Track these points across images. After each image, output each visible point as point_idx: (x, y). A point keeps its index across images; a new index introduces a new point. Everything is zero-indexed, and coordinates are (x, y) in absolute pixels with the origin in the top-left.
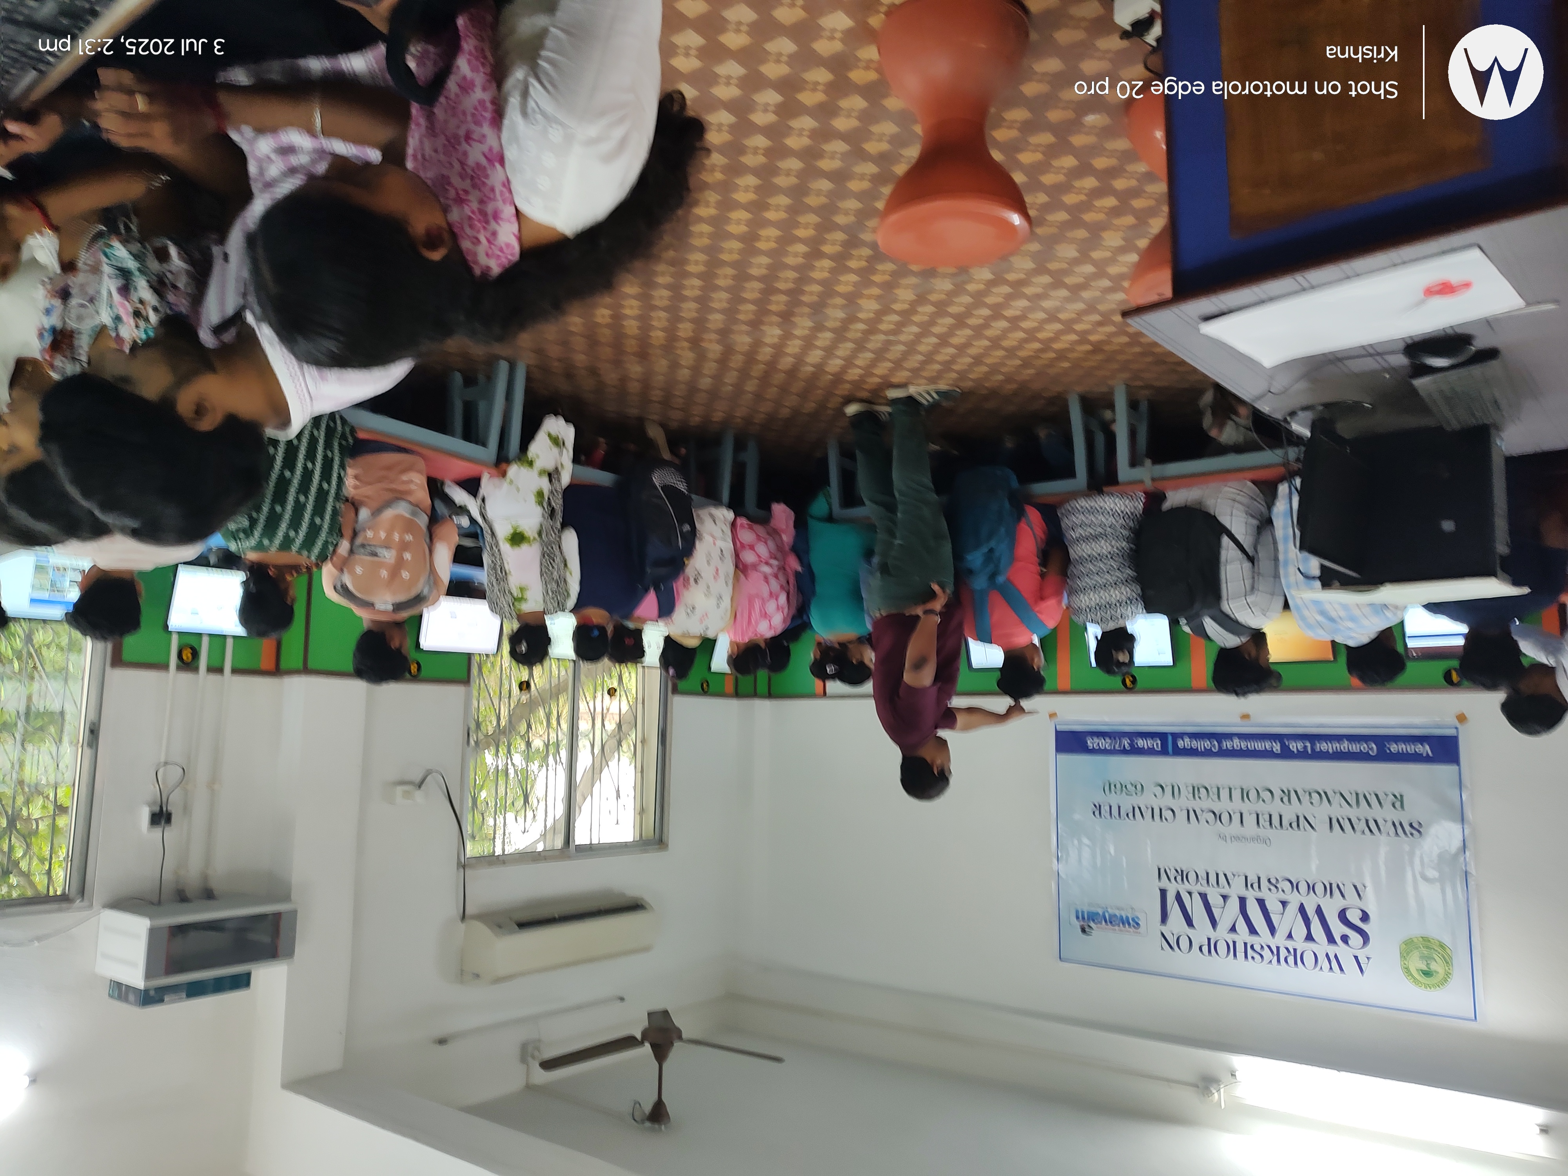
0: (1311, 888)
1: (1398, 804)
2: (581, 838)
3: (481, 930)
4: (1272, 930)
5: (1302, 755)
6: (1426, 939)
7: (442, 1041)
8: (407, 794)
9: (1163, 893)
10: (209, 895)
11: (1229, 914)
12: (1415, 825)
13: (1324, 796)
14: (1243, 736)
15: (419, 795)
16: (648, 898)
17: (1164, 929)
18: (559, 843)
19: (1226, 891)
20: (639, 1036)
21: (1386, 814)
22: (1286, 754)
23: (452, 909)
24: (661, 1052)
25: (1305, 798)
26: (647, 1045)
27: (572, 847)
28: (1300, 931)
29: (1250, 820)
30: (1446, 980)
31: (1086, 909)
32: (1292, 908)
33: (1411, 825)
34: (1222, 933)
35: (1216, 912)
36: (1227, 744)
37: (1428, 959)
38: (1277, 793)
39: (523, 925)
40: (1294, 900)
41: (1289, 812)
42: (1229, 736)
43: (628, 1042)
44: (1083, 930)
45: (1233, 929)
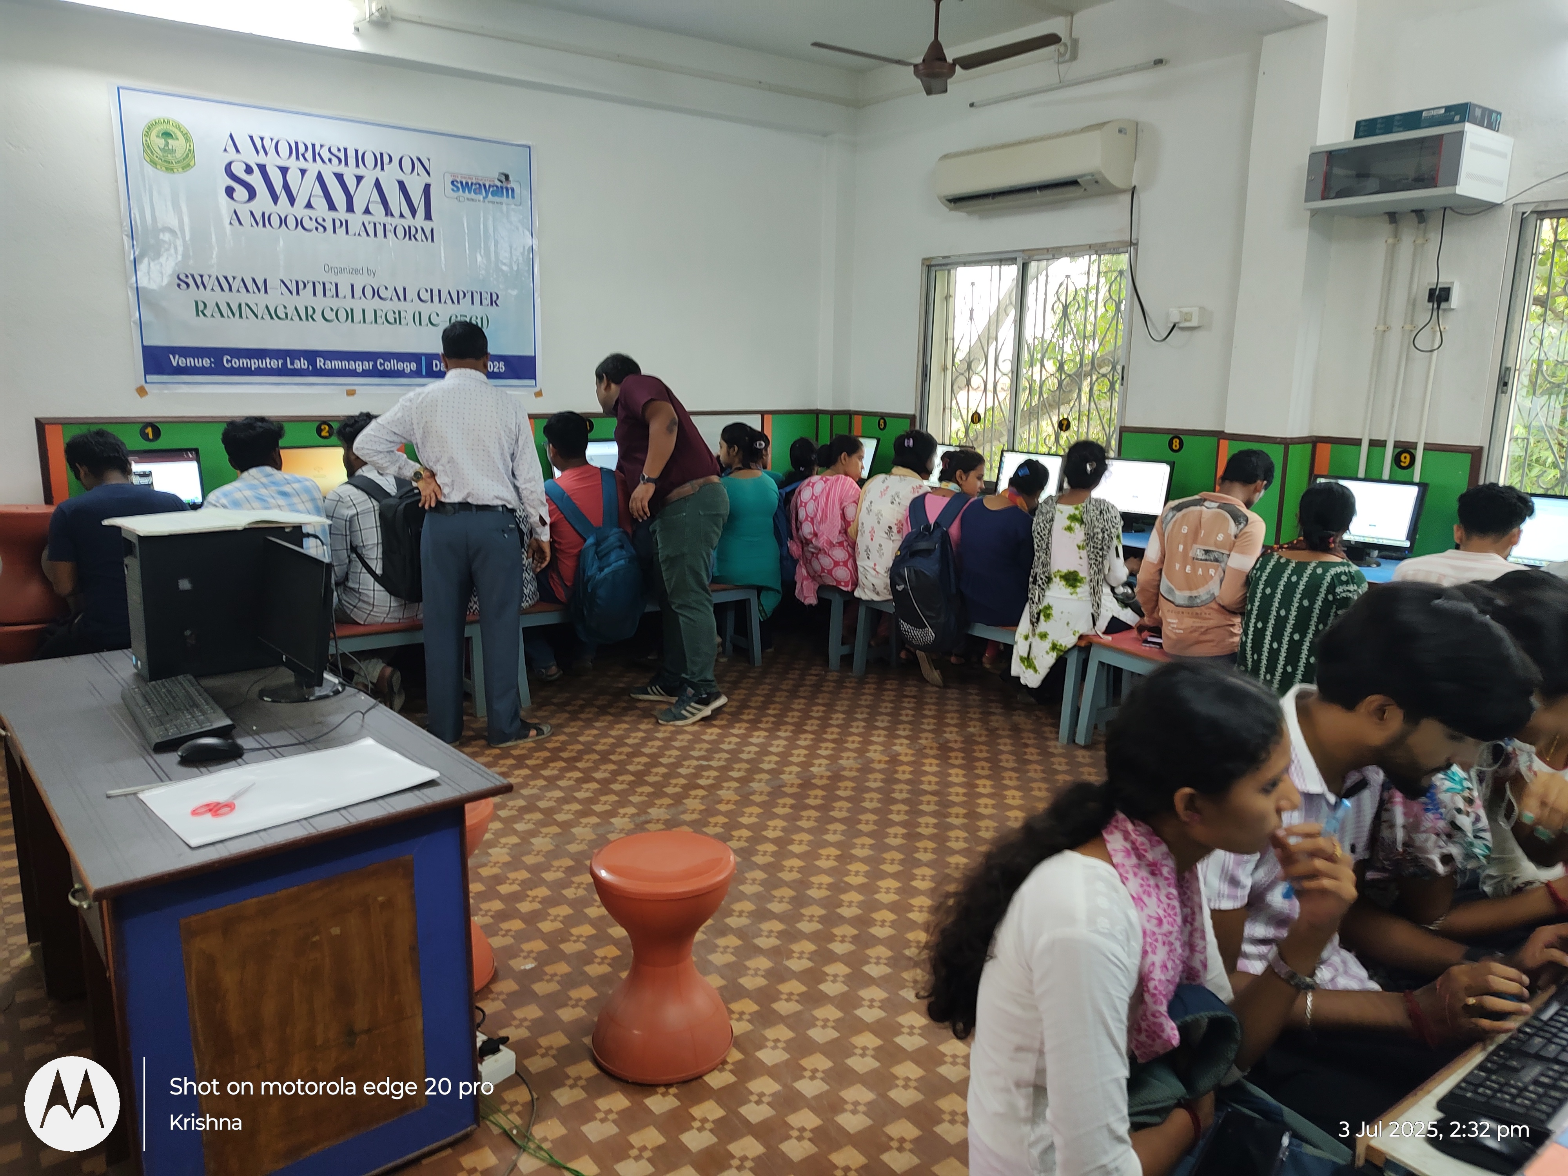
0: (283, 221)
1: (201, 307)
2: (1011, 271)
3: (1115, 179)
4: (320, 178)
5: (294, 354)
6: (170, 170)
7: (1159, 62)
8: (1187, 317)
9: (428, 216)
10: (1393, 217)
11: (364, 195)
12: (183, 286)
13: (273, 314)
14: (353, 373)
15: (1175, 318)
16: (944, 209)
17: (427, 180)
18: (1033, 266)
19: (367, 218)
20: (958, 68)
21: (211, 296)
22: (311, 356)
23: (1144, 198)
24: (936, 52)
25: (291, 311)
26: (950, 60)
27: (1020, 261)
28: (293, 177)
29: (345, 290)
30: (149, 128)
31: (504, 199)
32: (301, 201)
33: (188, 285)
34: (370, 175)
35: (376, 196)
36: (368, 365)
37: (166, 150)
38: (318, 316)
39: (1073, 183)
40: (299, 209)
41: (306, 298)
42: (365, 374)
43: (970, 62)
44: (507, 177)
45: (359, 179)
